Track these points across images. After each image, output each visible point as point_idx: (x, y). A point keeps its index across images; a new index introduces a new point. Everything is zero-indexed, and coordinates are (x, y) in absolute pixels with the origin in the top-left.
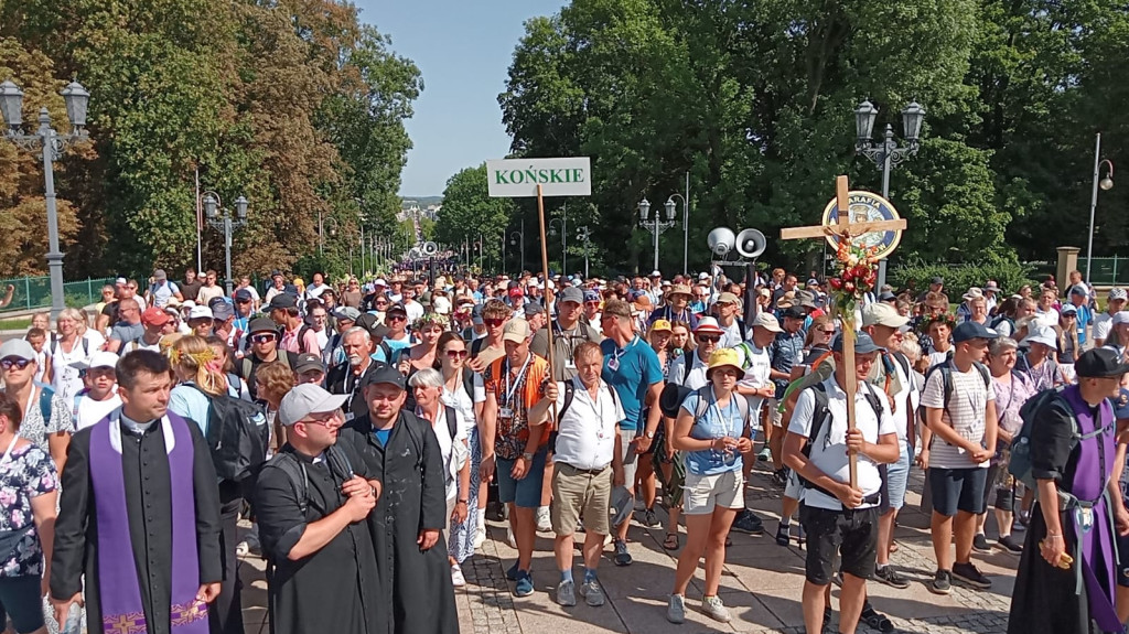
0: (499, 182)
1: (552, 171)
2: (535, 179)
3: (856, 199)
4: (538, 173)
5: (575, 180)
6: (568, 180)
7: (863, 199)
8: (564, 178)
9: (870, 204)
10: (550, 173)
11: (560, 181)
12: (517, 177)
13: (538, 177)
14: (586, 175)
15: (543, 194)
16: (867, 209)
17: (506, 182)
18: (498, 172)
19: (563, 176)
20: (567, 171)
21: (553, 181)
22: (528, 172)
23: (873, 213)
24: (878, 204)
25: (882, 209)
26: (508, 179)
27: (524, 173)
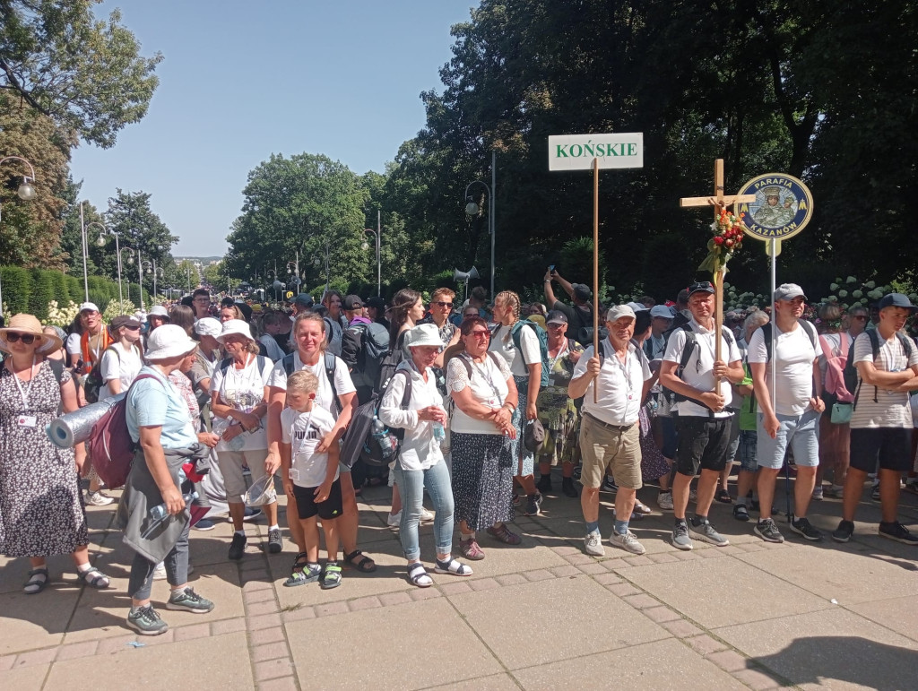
0: (559, 156)
1: (609, 146)
2: (592, 153)
3: (769, 181)
4: (595, 147)
5: (629, 154)
6: (623, 154)
7: (776, 181)
8: (619, 152)
9: (782, 184)
10: (606, 146)
11: (615, 154)
12: (576, 151)
13: (596, 151)
14: (639, 149)
15: (600, 166)
16: (779, 190)
17: (565, 155)
18: (559, 147)
19: (618, 150)
20: (623, 145)
21: (609, 154)
22: (586, 146)
23: (785, 193)
24: (790, 185)
25: (795, 189)
26: (568, 153)
27: (583, 148)
